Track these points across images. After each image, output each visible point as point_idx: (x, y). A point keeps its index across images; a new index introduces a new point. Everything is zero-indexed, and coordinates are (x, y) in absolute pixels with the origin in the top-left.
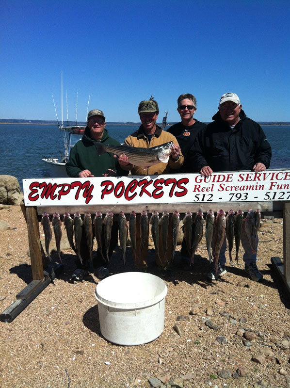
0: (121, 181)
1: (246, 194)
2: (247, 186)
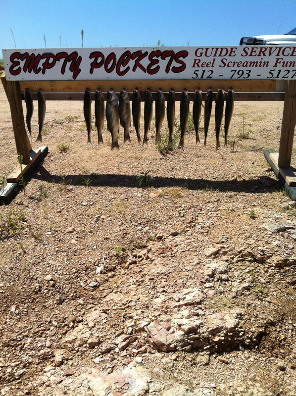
0: (113, 53)
1: (248, 72)
2: (251, 62)
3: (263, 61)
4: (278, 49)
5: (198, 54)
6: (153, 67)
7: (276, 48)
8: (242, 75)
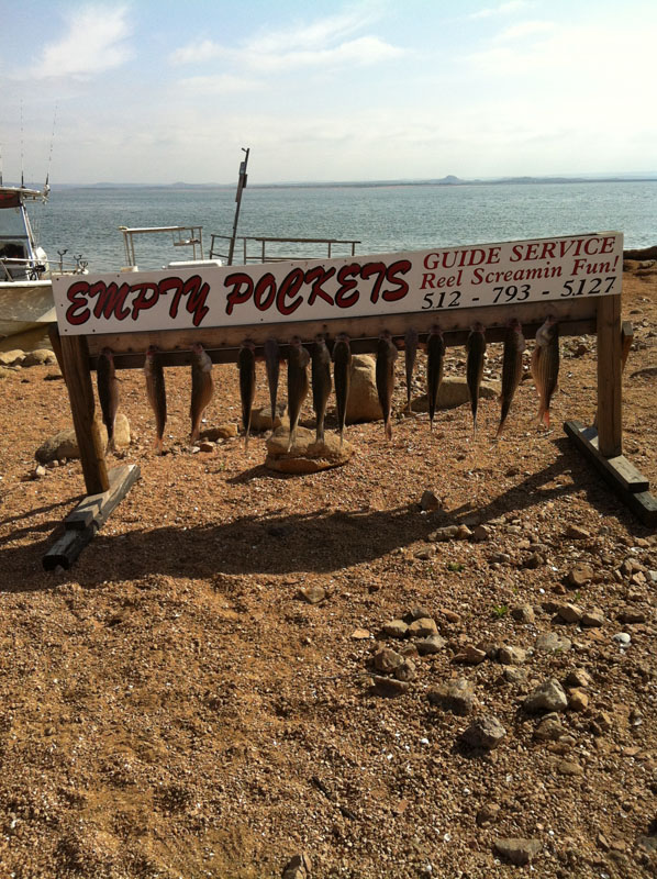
0: (268, 274)
1: (525, 288)
2: (529, 271)
3: (550, 267)
4: (576, 244)
5: (431, 265)
6: (347, 295)
7: (573, 242)
8: (514, 296)
